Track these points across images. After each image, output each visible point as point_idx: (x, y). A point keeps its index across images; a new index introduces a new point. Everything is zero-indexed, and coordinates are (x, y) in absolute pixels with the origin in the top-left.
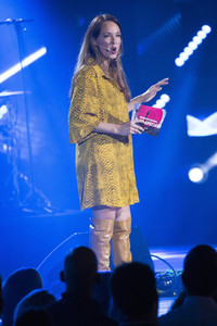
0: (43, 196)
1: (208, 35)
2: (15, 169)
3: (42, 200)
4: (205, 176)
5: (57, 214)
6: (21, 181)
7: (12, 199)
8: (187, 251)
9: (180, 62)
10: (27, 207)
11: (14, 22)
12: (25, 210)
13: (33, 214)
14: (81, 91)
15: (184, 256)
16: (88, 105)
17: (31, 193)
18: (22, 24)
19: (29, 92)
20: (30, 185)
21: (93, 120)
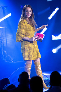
0: (11, 57)
1: (58, 10)
2: (2, 49)
3: (10, 58)
4: (57, 51)
5: (14, 62)
6: (4, 53)
7: (1, 58)
8: (51, 73)
9: (50, 18)
10: (6, 60)
11: (2, 7)
12: (5, 61)
13: (7, 62)
14: (20, 27)
15: (50, 74)
16: (22, 31)
17: (7, 56)
18: (4, 7)
19: (6, 27)
20: (7, 54)
21: (23, 36)
